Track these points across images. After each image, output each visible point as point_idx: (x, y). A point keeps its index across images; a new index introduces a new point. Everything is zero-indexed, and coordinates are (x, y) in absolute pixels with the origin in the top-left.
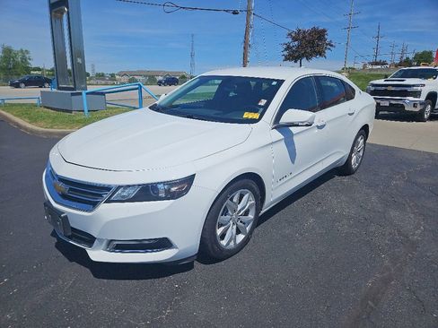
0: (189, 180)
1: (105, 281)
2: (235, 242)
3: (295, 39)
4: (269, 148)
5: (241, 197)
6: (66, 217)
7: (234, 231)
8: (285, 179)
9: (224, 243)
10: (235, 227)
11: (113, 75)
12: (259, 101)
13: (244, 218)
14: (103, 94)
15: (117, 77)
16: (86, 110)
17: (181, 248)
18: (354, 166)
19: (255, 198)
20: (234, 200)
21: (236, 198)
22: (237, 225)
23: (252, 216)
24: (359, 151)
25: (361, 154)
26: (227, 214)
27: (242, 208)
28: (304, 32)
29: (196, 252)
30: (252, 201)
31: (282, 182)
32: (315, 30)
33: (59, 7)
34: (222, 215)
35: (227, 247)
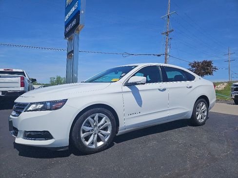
2: (96, 145)
3: (193, 67)
4: (121, 94)
5: (100, 119)
6: (11, 121)
7: (95, 138)
8: (134, 115)
9: (87, 143)
10: (96, 136)
12: (122, 74)
17: (56, 139)
18: (200, 121)
19: (111, 120)
20: (95, 119)
21: (96, 118)
22: (98, 135)
23: (109, 132)
24: (204, 112)
25: (205, 114)
26: (90, 126)
27: (102, 125)
28: (198, 63)
29: (68, 145)
30: (109, 123)
31: (132, 116)
32: (205, 62)
33: (70, 54)
34: (84, 125)
35: (90, 147)
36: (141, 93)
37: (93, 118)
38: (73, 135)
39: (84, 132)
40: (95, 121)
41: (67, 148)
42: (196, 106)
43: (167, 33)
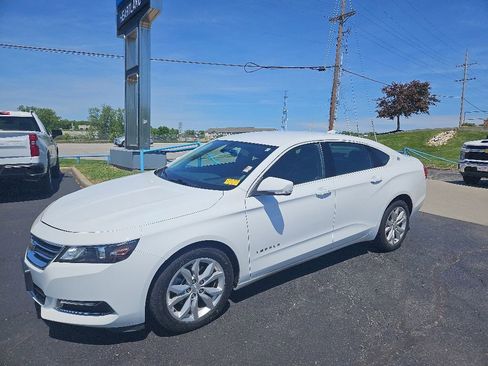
0: (132, 245)
1: (57, 341)
2: (196, 315)
3: (390, 94)
4: (243, 216)
5: (203, 266)
6: (29, 273)
7: (195, 303)
8: (269, 251)
9: (179, 314)
10: (196, 298)
11: (203, 133)
12: (245, 167)
13: (209, 290)
14: (164, 153)
15: (207, 134)
16: (142, 169)
17: (121, 315)
18: (391, 242)
19: (224, 268)
20: (193, 269)
21: (195, 267)
22: (199, 297)
23: (220, 288)
24: (400, 225)
25: (403, 228)
26: (185, 283)
27: (206, 278)
28: (402, 86)
29: (144, 321)
30: (220, 272)
31: (265, 253)
32: (415, 85)
33: (131, 73)
34: (173, 284)
35: (184, 320)
36: (281, 208)
37: (189, 268)
38: (152, 304)
39: (173, 295)
40: (192, 273)
41: (143, 327)
42: (387, 216)
43: (341, 18)
